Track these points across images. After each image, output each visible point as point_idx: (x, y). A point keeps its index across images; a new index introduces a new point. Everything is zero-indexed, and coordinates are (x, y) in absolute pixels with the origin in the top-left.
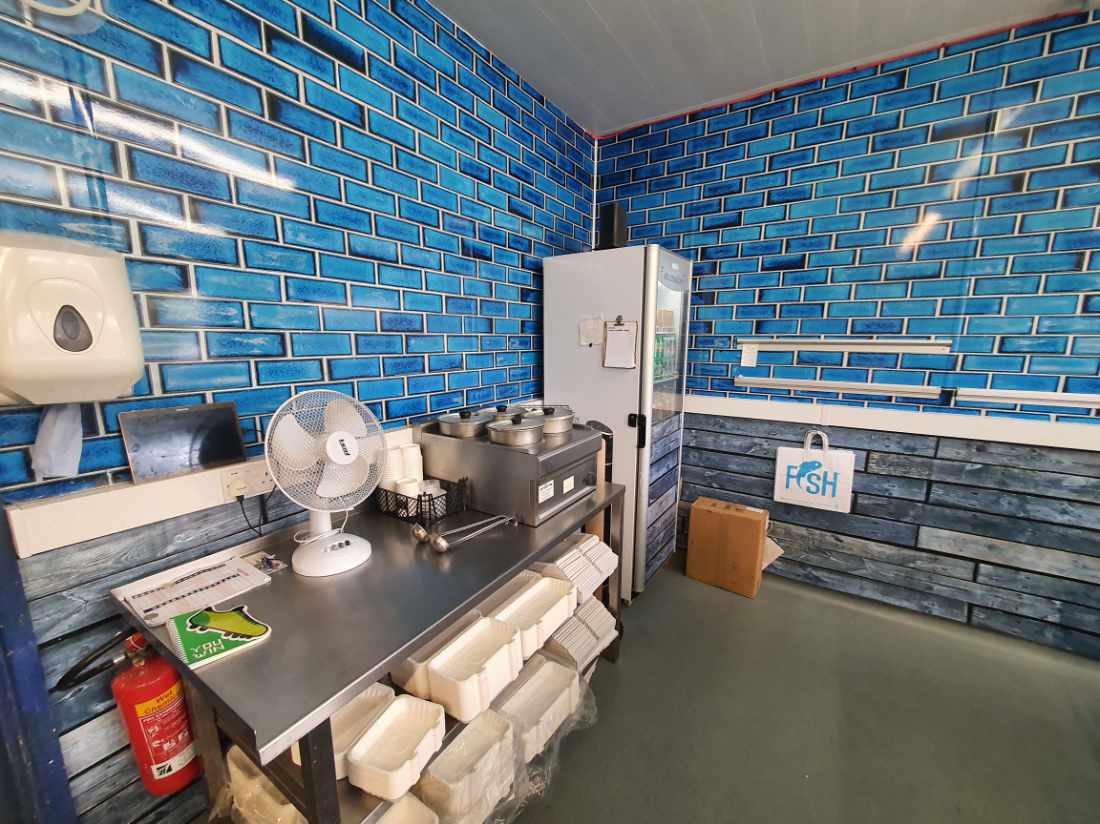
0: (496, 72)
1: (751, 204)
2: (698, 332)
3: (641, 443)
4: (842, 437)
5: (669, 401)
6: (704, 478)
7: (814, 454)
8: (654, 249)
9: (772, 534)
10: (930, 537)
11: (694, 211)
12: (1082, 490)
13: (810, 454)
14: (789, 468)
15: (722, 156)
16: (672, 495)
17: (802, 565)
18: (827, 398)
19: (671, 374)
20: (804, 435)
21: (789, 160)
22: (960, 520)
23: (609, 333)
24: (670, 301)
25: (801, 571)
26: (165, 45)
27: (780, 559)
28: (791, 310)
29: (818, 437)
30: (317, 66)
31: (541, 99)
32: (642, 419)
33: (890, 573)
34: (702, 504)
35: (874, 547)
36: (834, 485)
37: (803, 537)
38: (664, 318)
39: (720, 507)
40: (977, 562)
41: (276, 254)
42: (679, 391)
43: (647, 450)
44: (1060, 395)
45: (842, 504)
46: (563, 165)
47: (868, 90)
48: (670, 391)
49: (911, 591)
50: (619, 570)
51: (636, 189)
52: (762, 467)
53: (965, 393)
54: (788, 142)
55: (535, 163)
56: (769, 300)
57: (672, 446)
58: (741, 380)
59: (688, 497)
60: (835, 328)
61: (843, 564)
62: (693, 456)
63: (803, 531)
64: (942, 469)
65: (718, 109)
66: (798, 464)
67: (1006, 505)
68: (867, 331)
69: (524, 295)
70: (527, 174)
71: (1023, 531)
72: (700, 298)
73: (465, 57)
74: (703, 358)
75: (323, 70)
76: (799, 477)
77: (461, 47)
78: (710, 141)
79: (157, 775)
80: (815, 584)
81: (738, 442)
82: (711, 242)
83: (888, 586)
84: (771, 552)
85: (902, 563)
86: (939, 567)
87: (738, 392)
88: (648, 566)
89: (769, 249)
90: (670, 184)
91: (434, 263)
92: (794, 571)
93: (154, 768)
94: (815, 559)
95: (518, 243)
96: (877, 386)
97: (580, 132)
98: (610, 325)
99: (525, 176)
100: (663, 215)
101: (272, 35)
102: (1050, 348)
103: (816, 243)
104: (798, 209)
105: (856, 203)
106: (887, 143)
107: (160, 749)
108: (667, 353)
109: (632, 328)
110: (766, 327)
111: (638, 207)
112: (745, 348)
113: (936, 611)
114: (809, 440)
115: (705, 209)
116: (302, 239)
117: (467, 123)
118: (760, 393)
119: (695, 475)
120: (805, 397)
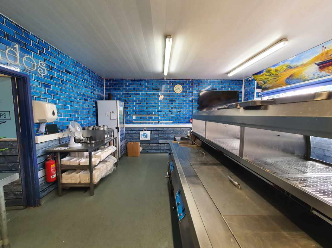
0: (88, 70)
1: (132, 94)
2: (126, 114)
3: (118, 132)
4: (148, 129)
5: (122, 126)
6: (129, 139)
7: (145, 132)
8: (118, 101)
9: (141, 146)
10: (160, 141)
11: (123, 94)
12: (172, 132)
13: (144, 132)
14: (142, 134)
15: (127, 86)
16: (124, 141)
17: (145, 150)
18: (146, 123)
19: (122, 121)
20: (143, 129)
21: (137, 89)
22: (162, 138)
23: (111, 114)
24: (121, 109)
25: (145, 151)
26: (51, 76)
27: (142, 150)
28: (139, 110)
29: (145, 129)
30: (66, 75)
31: (95, 73)
32: (118, 128)
33: (156, 148)
34: (129, 143)
35: (154, 145)
36: (148, 136)
37: (145, 145)
38: (120, 111)
39: (132, 143)
40: (165, 144)
41: (61, 102)
42: (124, 124)
43: (119, 133)
44: (169, 121)
45: (149, 139)
46: (99, 84)
47: (145, 82)
48: (122, 124)
49: (159, 150)
50: (117, 150)
51: (113, 89)
52: (138, 135)
53: (161, 122)
54: (137, 86)
55: (95, 84)
56: (136, 109)
57: (123, 133)
58: (133, 121)
59: (127, 142)
60: (145, 113)
61: (151, 148)
62: (127, 135)
63: (145, 144)
64: (160, 132)
65: (126, 79)
66: (143, 134)
67: (166, 135)
68: (149, 114)
69: (94, 107)
70: (93, 86)
71: (168, 139)
72: (126, 108)
73: (84, 69)
74: (127, 118)
75: (67, 75)
76: (143, 136)
77: (83, 68)
78: (125, 84)
79: (52, 178)
80: (148, 153)
81: (134, 132)
82: (127, 99)
83: (156, 150)
84: (141, 149)
85: (157, 146)
86: (161, 146)
87: (133, 123)
88: (121, 153)
89: (135, 101)
90: (119, 89)
91: (80, 102)
92: (145, 152)
93: (52, 176)
94: (147, 148)
95: (92, 98)
96: (152, 121)
97: (101, 78)
98: (111, 112)
99: (93, 87)
100: (118, 94)
101: (61, 72)
102: (167, 116)
103: (142, 101)
104: (139, 96)
105: (146, 96)
106: (149, 89)
107: (53, 173)
108: (121, 117)
109: (115, 113)
110: (136, 113)
111: (113, 92)
112: (133, 116)
113: (162, 152)
114: (144, 130)
115: (125, 94)
116: (64, 100)
117: (84, 79)
118: (136, 123)
119: (128, 138)
120: (143, 124)
